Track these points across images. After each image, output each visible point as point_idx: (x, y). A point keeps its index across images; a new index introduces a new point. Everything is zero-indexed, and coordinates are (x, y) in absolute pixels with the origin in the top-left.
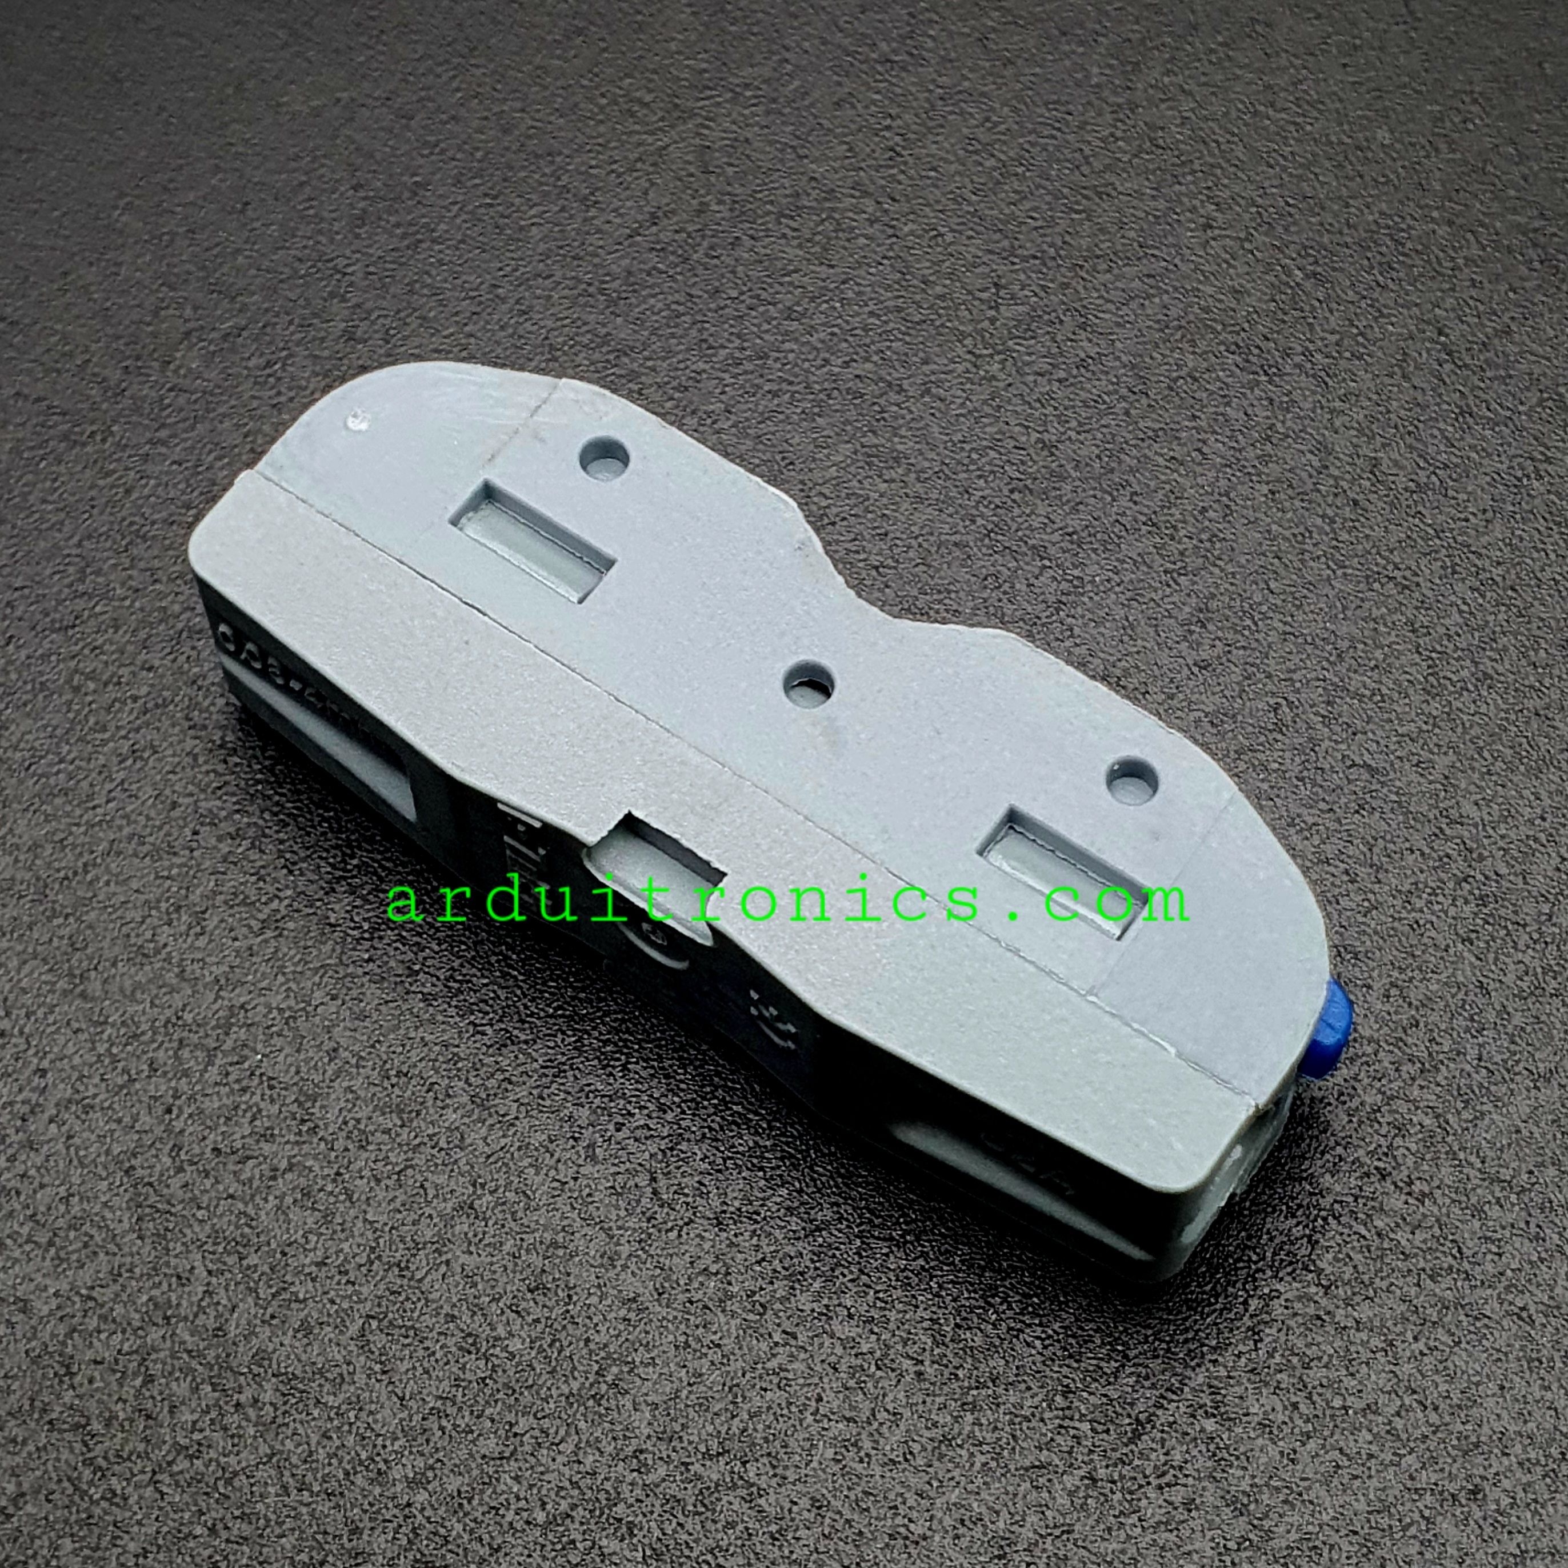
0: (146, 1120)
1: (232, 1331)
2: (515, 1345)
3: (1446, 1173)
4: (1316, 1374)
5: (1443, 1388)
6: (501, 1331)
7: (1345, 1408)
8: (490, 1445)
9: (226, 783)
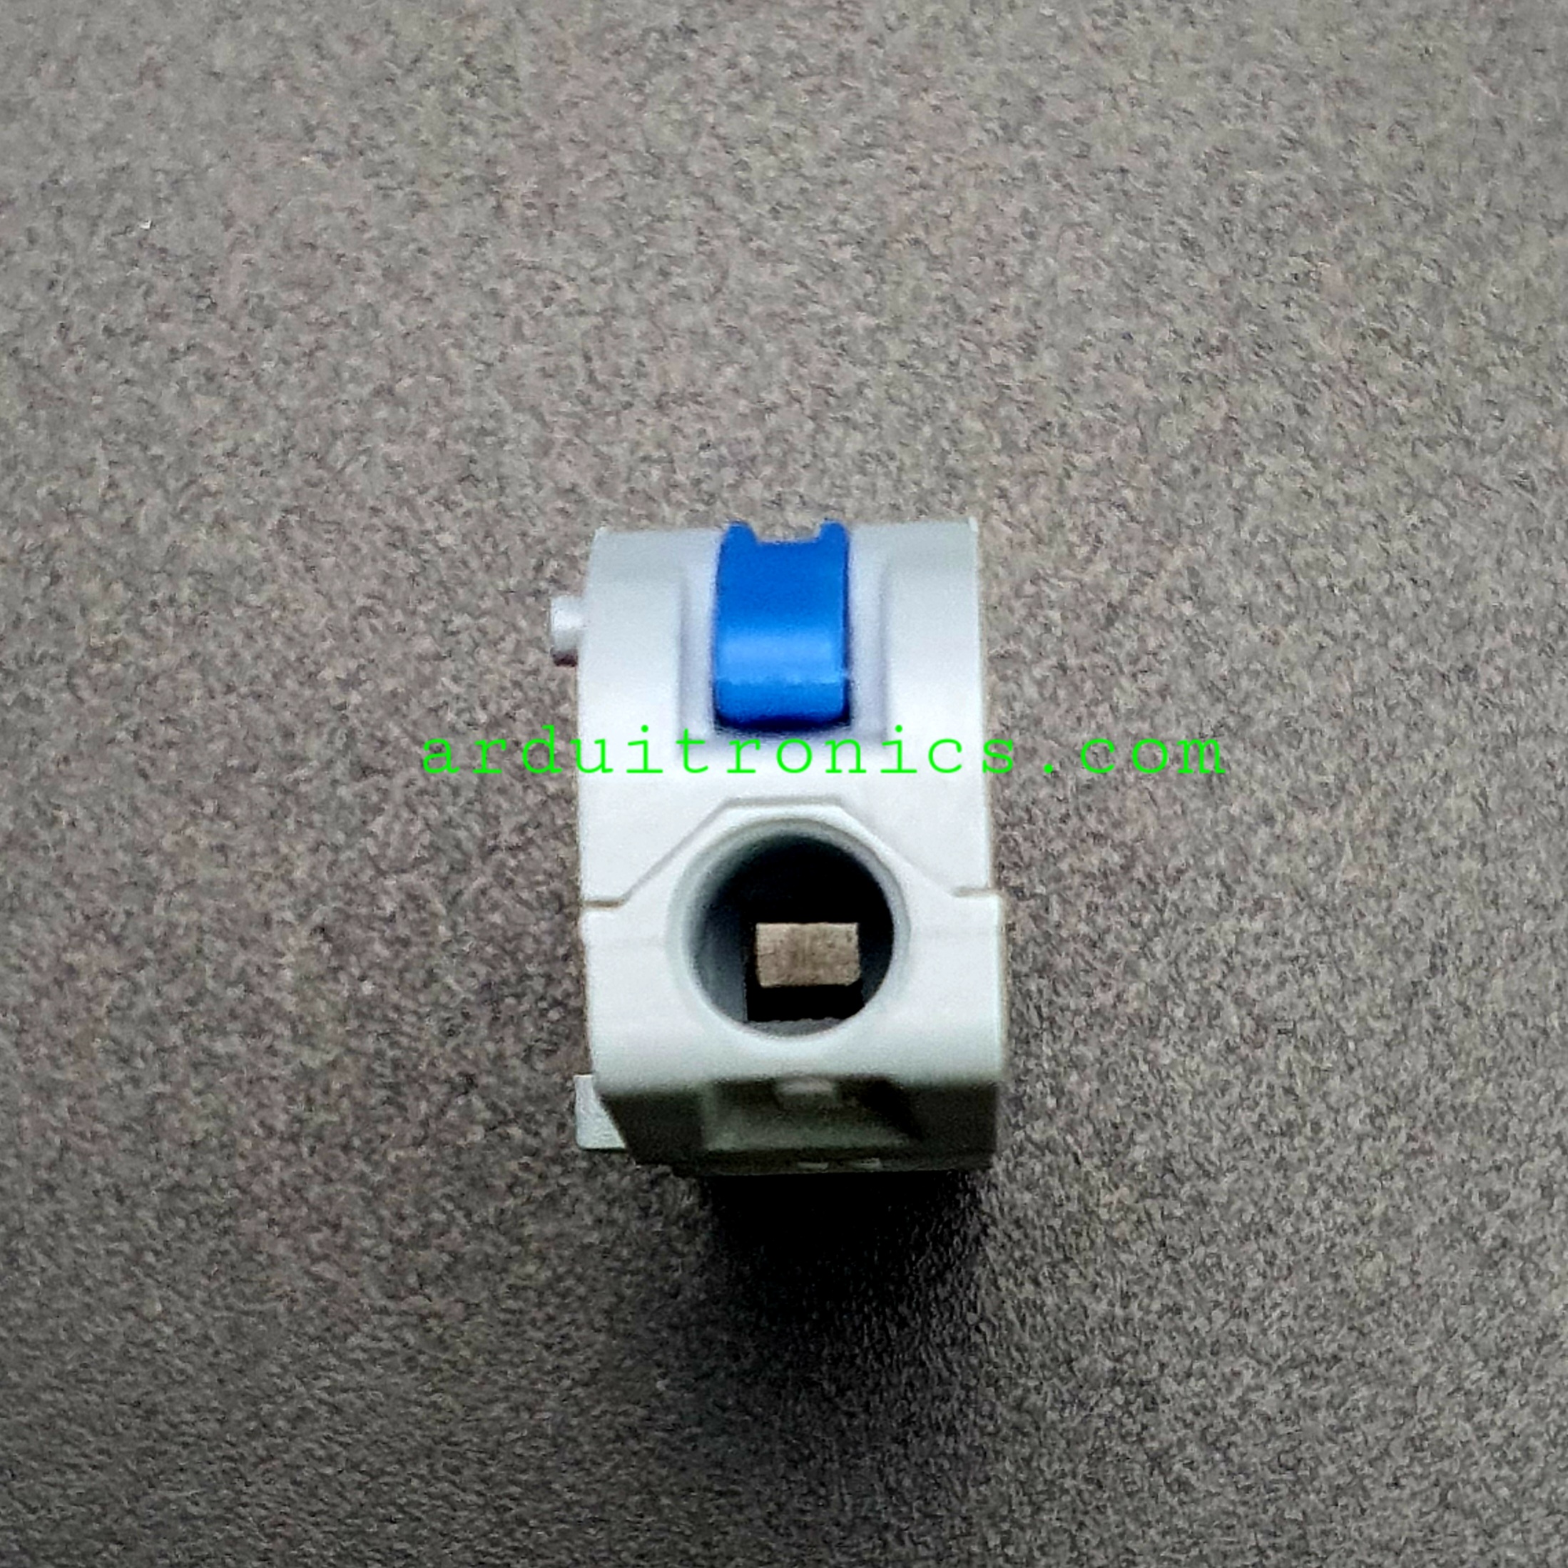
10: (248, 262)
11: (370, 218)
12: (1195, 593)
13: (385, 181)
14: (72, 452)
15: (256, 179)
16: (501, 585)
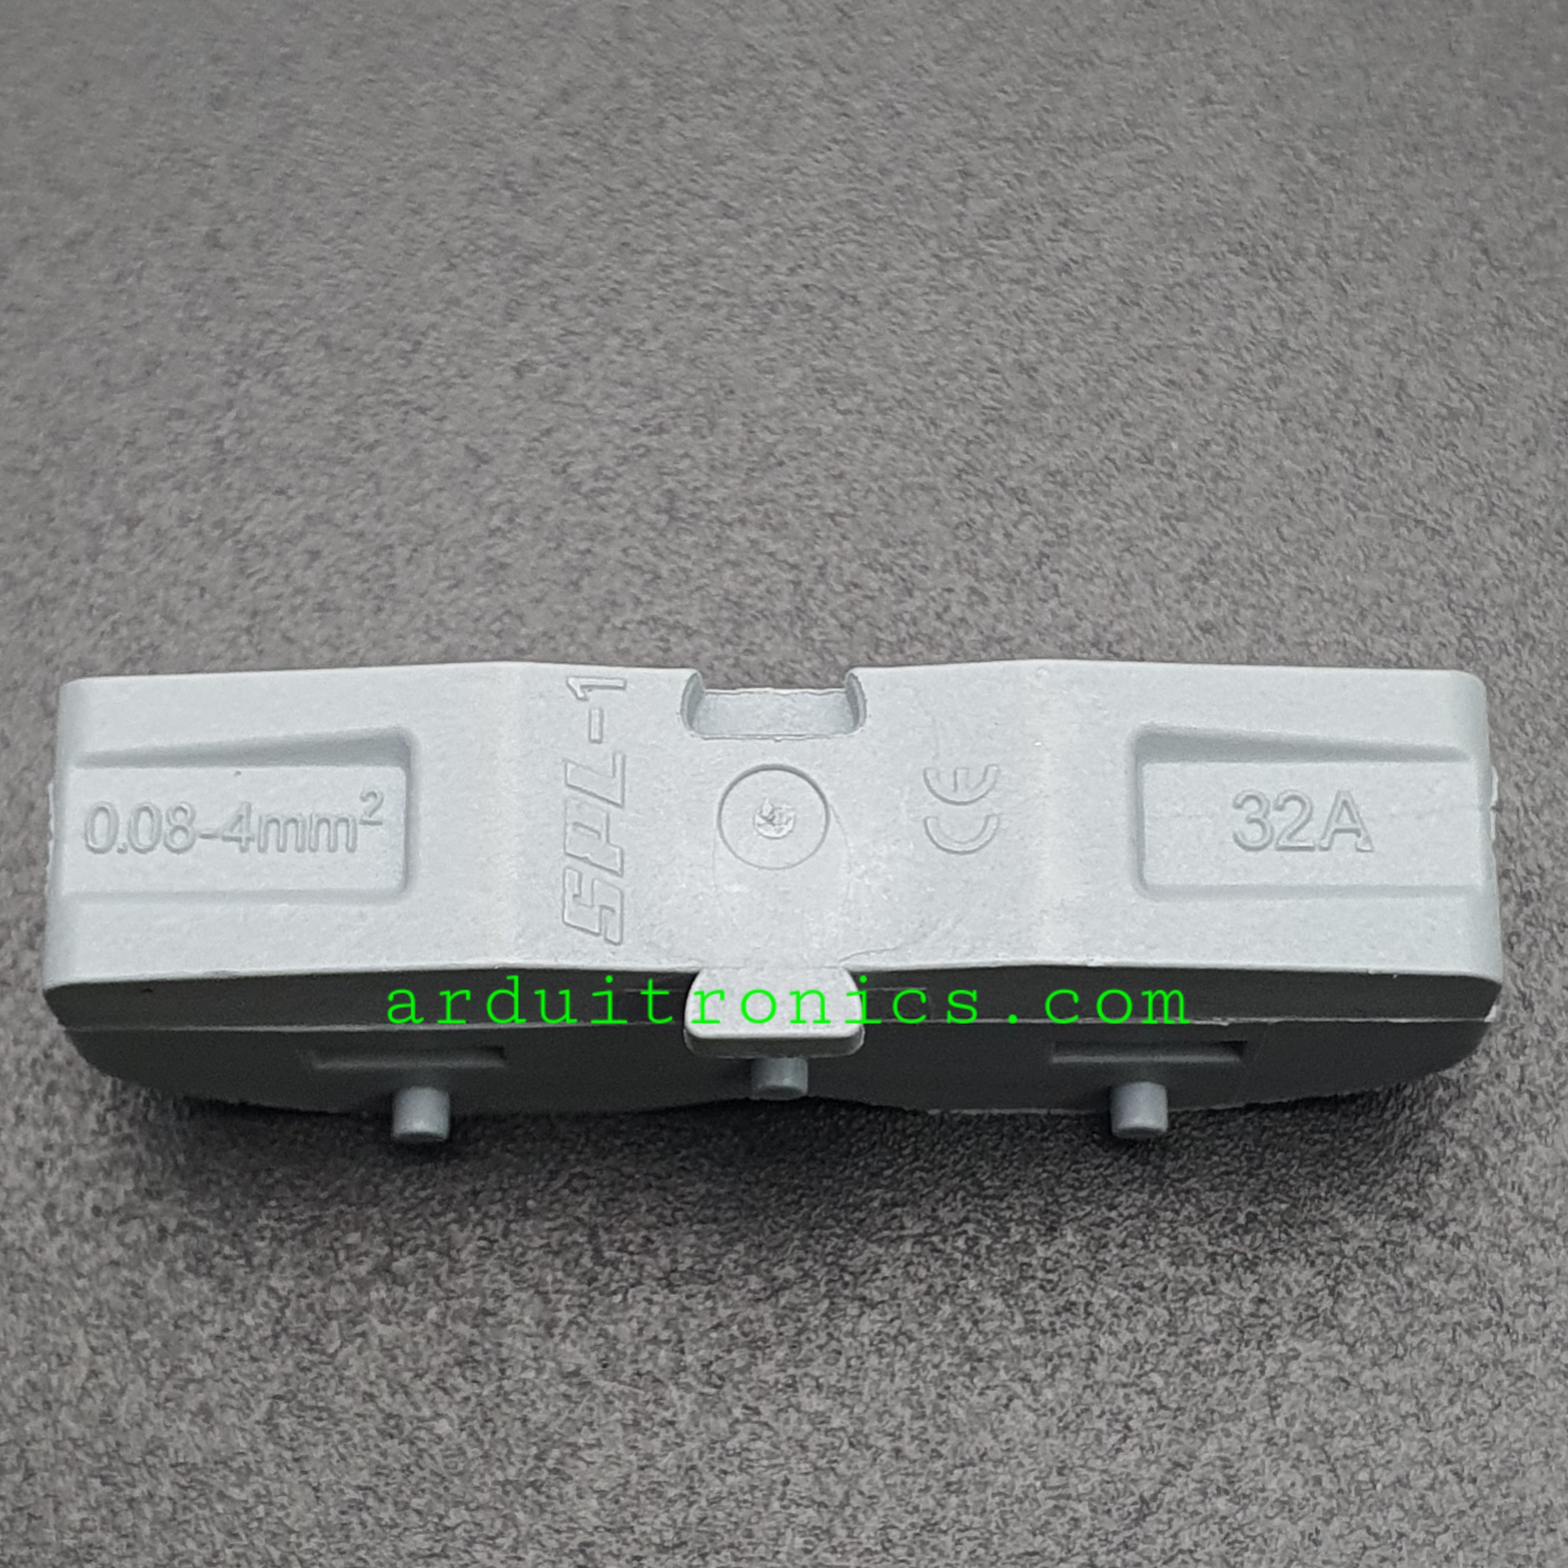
0: (15, 1176)
1: (123, 1417)
3: (1484, 1212)
4: (1340, 1445)
5: (1481, 1457)
6: (427, 1412)
7: (1373, 1482)
8: (419, 1541)
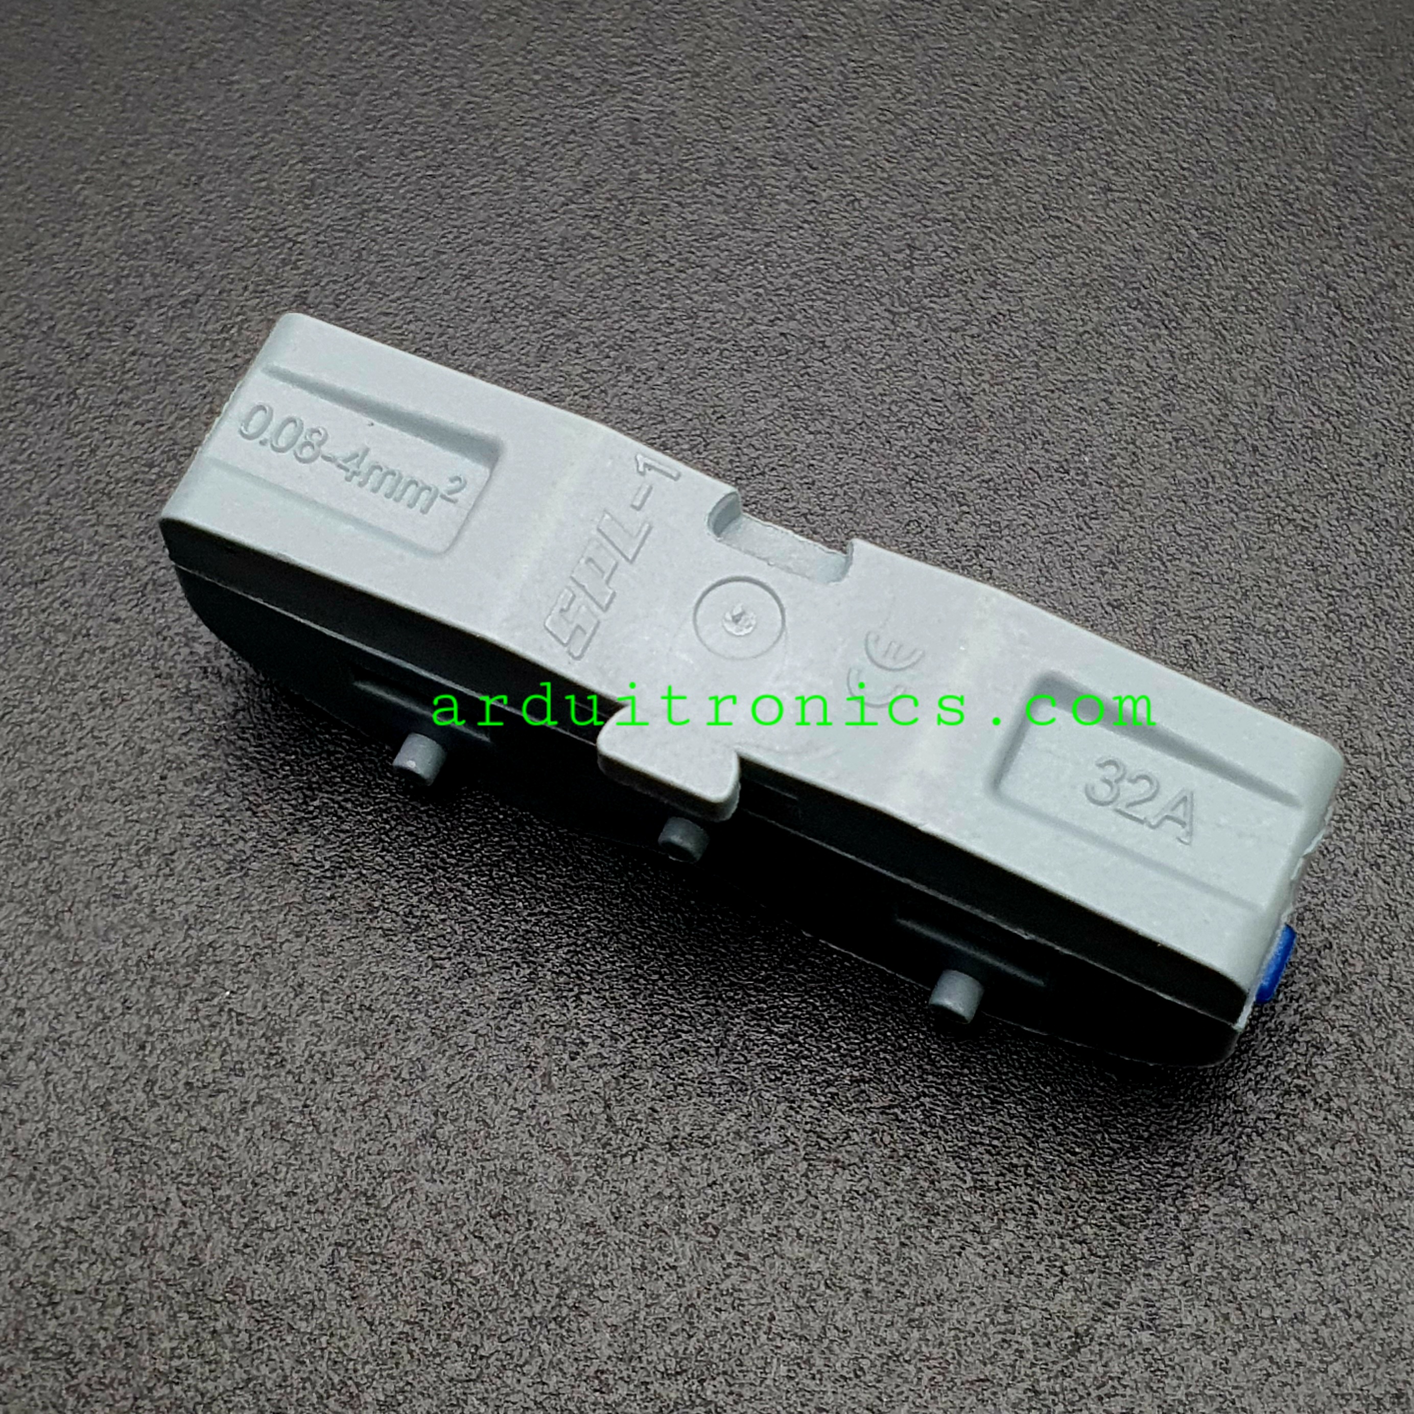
0: (121, 1057)
1: (208, 1261)
2: (479, 1270)
3: (1362, 1089)
4: (1245, 1286)
6: (465, 1257)
8: (457, 1368)
9: (192, 730)
10: (315, 1023)
11: (422, 985)
12: (1152, 1323)
13: (436, 952)
14: (149, 1193)
15: (325, 952)
16: (528, 1312)
